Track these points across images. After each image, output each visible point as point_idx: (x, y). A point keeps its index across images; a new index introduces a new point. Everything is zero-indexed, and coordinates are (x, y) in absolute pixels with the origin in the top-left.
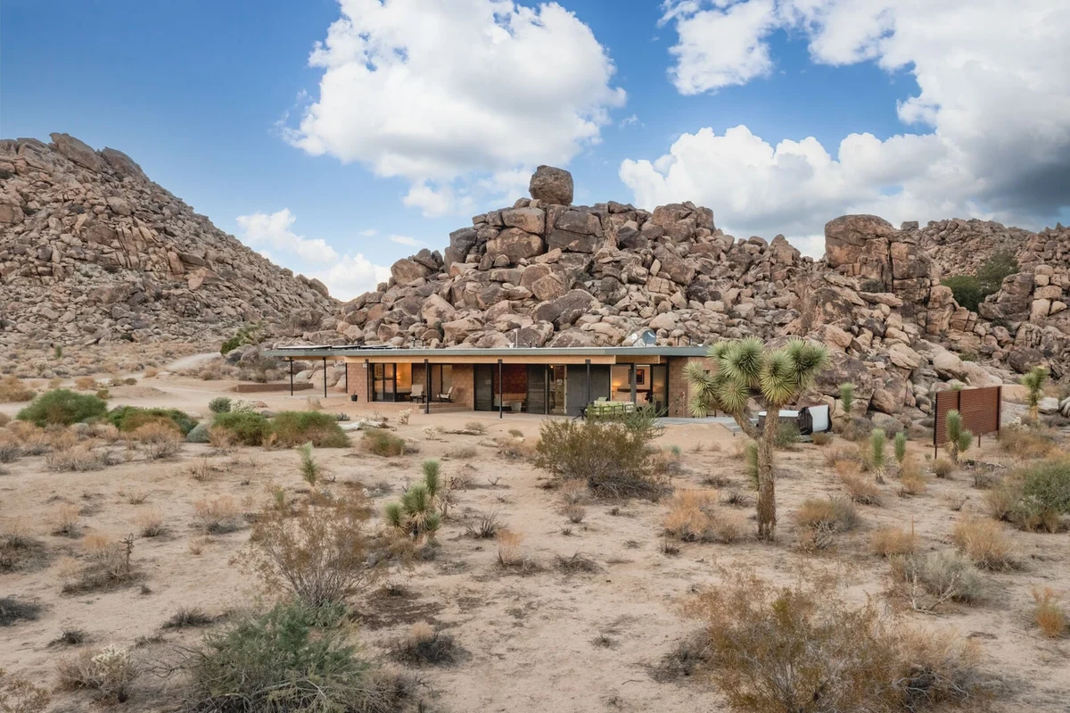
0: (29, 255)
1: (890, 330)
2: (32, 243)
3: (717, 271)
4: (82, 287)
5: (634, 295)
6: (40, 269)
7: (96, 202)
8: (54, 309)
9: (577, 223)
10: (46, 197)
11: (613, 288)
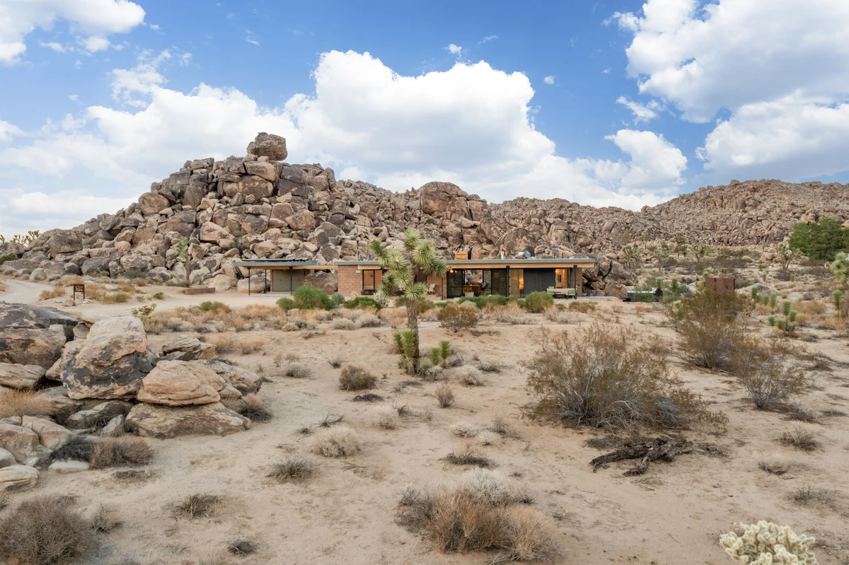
9: (296, 175)
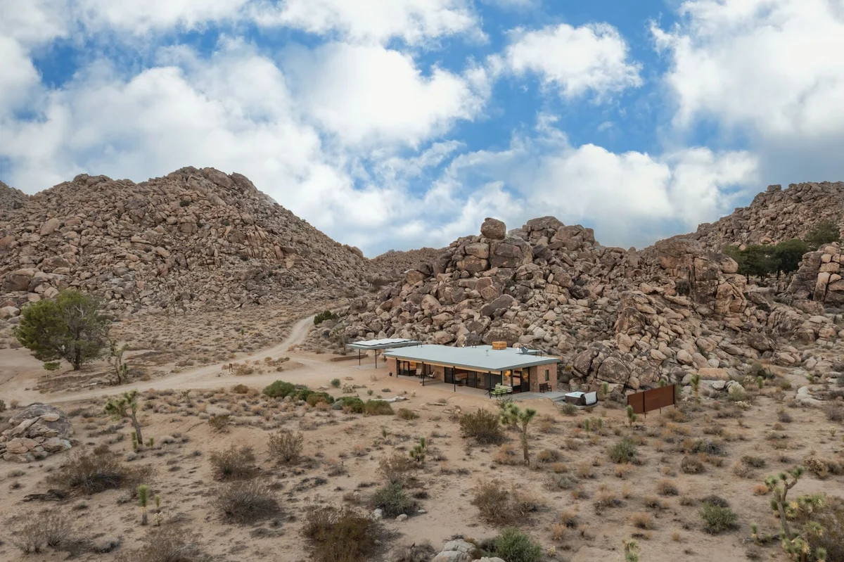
0: (202, 254)
1: (661, 334)
2: (203, 245)
3: (593, 270)
4: (230, 271)
5: (536, 296)
6: (209, 261)
7: (236, 218)
8: (217, 285)
9: (507, 251)
10: (208, 216)
11: (526, 292)
